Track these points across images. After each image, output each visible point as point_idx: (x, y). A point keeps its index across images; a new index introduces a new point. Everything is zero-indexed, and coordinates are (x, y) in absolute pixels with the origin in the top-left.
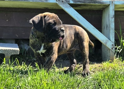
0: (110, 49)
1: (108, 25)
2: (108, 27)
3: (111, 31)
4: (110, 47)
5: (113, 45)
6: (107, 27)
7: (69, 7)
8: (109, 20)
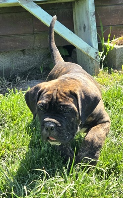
0: (94, 58)
1: (86, 25)
2: (87, 28)
3: (93, 34)
4: (94, 55)
5: (96, 53)
6: (85, 28)
7: (36, 7)
8: (88, 19)
